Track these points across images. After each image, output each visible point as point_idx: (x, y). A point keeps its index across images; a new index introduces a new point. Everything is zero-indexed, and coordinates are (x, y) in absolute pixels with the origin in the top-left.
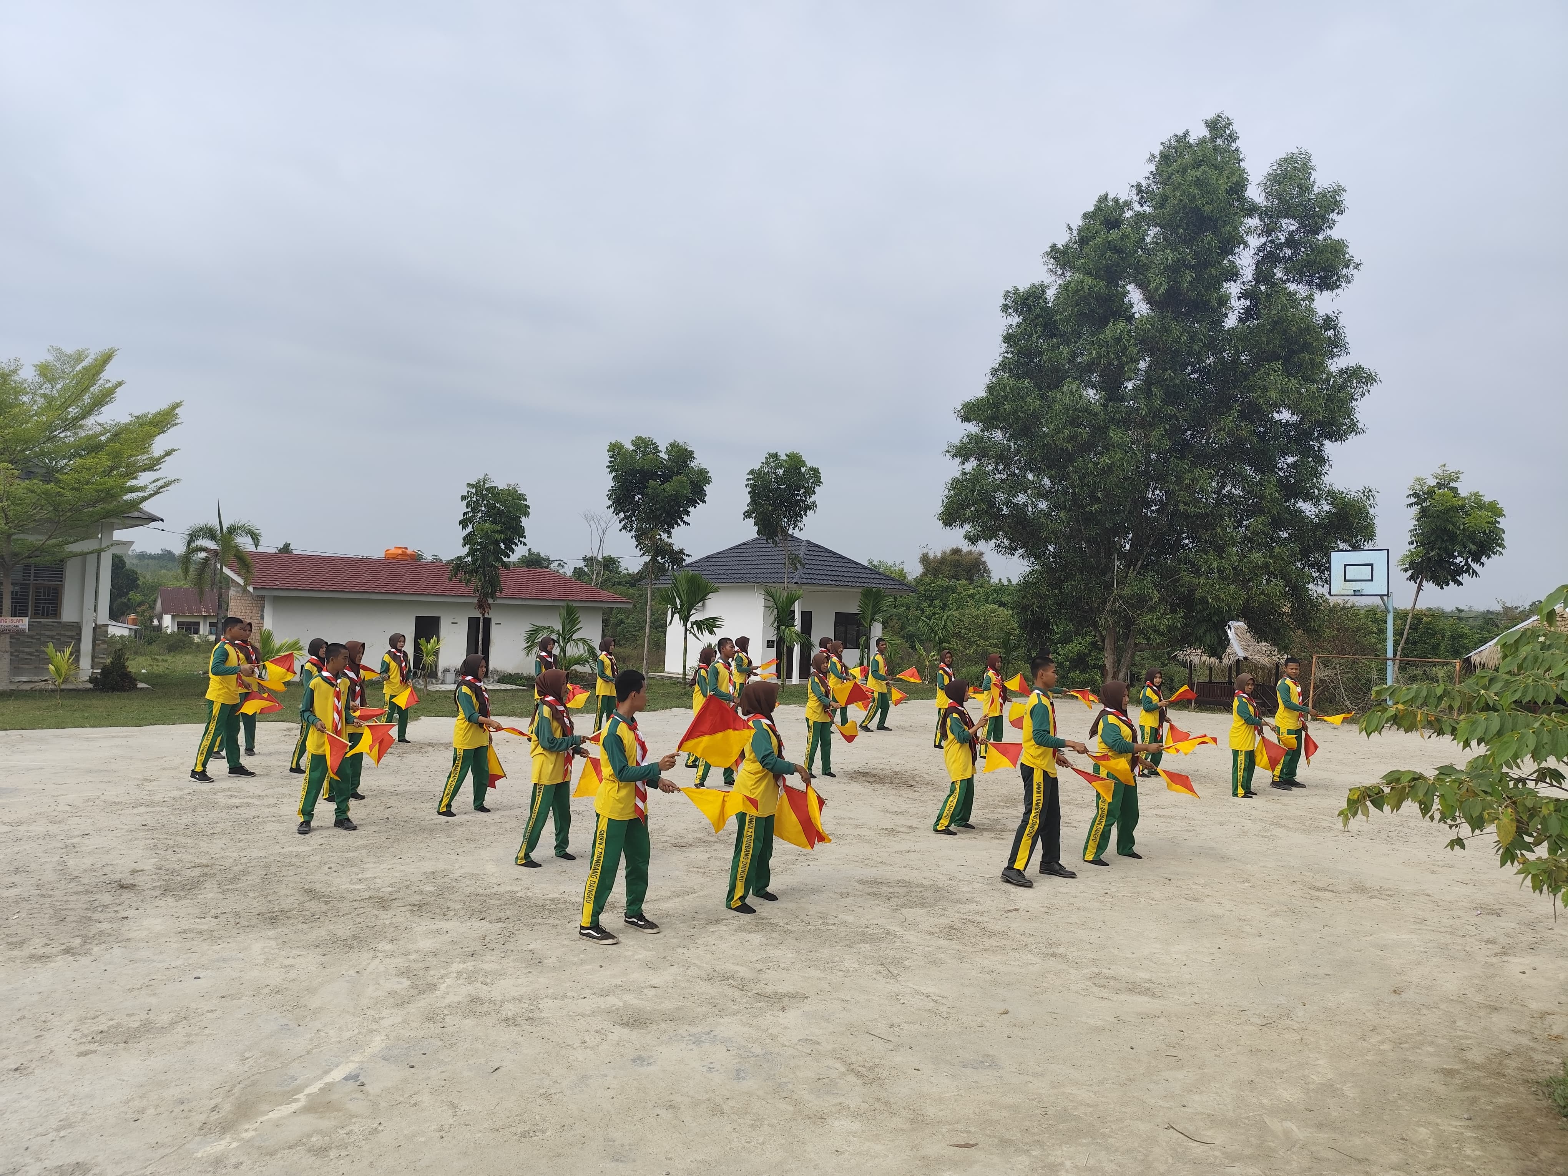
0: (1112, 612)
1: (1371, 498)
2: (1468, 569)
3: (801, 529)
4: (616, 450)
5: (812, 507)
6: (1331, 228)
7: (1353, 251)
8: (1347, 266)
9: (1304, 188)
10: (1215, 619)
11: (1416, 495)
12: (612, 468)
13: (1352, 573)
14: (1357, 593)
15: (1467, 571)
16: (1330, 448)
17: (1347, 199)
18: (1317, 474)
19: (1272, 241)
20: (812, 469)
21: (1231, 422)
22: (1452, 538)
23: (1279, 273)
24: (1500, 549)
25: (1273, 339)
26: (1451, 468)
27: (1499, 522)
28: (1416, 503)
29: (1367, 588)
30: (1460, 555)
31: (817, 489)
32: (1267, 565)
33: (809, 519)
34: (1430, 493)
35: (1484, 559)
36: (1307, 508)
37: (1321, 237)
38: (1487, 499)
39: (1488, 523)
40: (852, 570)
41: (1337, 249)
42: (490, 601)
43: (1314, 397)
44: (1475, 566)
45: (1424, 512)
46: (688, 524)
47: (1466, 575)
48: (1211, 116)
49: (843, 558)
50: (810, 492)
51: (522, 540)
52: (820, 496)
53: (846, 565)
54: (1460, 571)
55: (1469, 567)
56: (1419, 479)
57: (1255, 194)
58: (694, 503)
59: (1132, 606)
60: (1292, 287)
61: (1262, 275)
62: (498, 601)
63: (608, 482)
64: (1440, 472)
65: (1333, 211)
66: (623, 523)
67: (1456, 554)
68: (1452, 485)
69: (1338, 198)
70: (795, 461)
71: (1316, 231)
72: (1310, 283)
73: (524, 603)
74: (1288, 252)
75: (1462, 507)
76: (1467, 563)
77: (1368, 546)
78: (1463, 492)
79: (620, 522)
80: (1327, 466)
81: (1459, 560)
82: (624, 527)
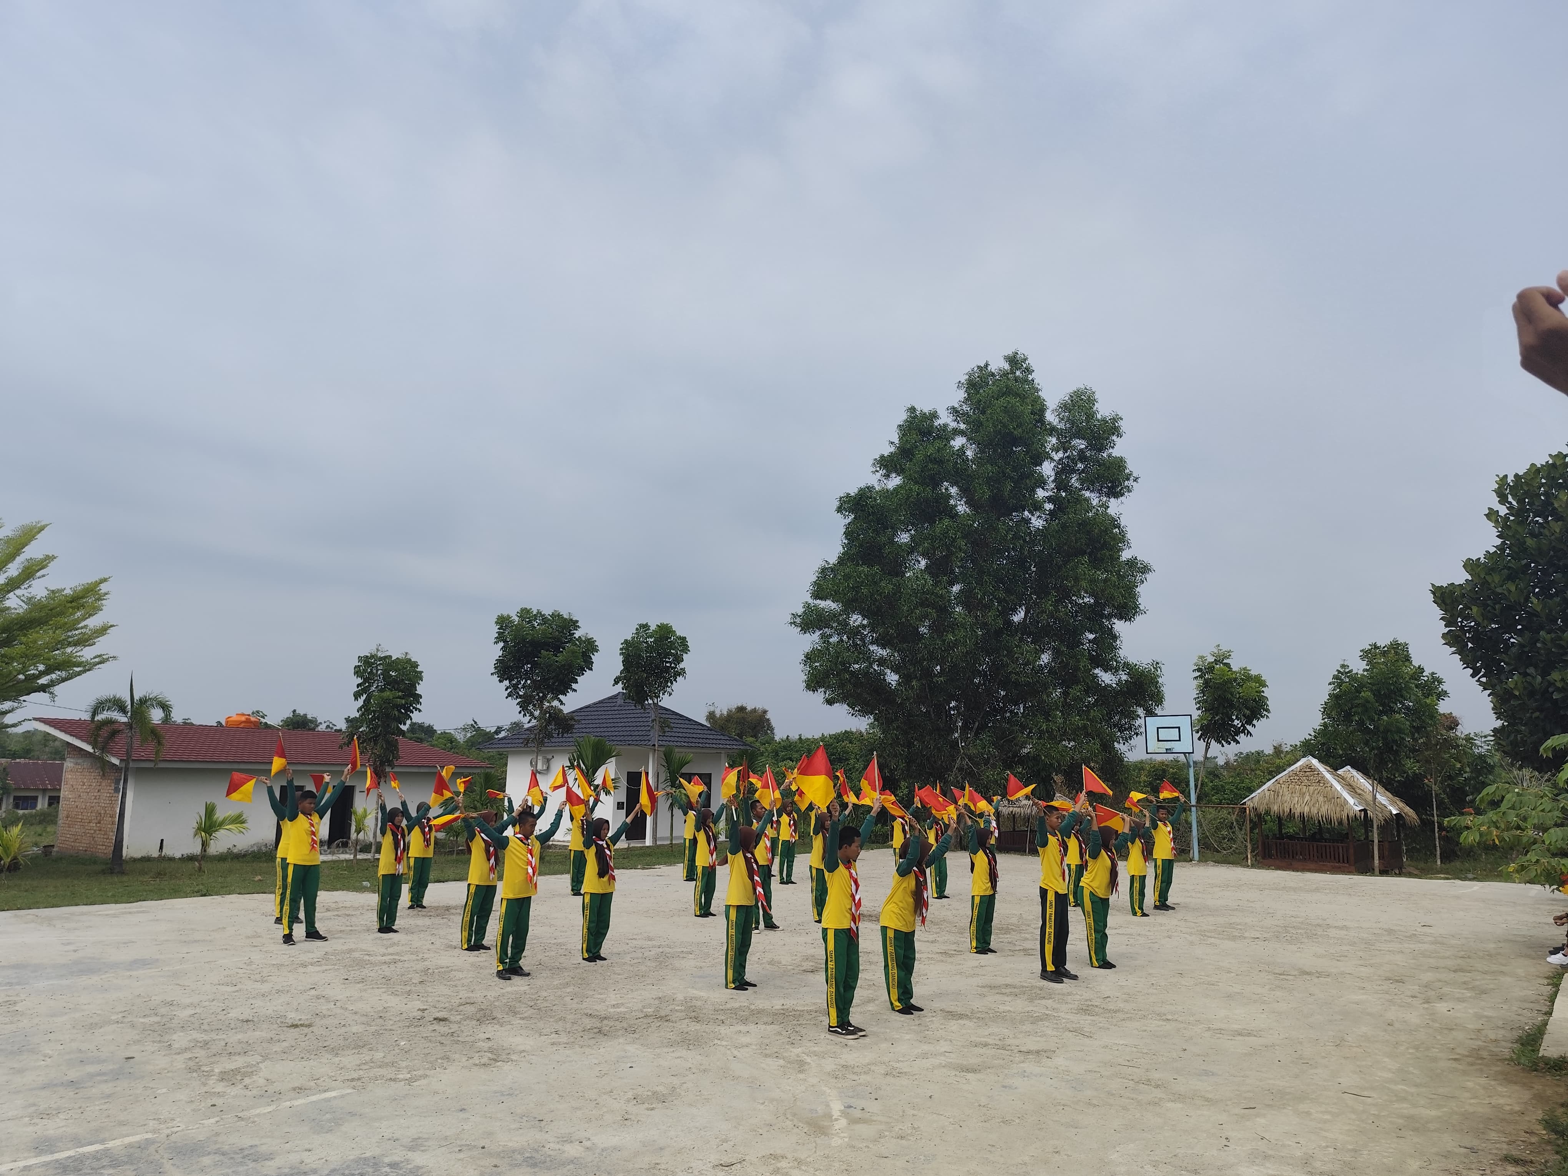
0: (960, 769)
1: (1159, 669)
2: (1244, 731)
3: (670, 694)
4: (503, 622)
5: (682, 672)
6: (1113, 448)
7: (1131, 466)
8: (1128, 479)
9: (1090, 415)
10: (1043, 774)
11: (1199, 670)
12: (500, 638)
13: (1163, 734)
14: (1168, 751)
15: (1243, 732)
16: (1119, 626)
17: (1124, 426)
18: (1114, 648)
19: (1068, 457)
20: (680, 638)
21: (1051, 605)
22: (1232, 706)
23: (1074, 481)
24: (1266, 713)
25: (1080, 539)
26: (1224, 648)
27: (1263, 692)
28: (1201, 676)
29: (1177, 747)
30: (1237, 718)
31: (685, 656)
32: (1085, 727)
33: (679, 685)
34: (1211, 669)
35: (1255, 722)
36: (1106, 678)
37: (1105, 455)
38: (1253, 673)
39: (1257, 692)
40: (699, 732)
41: (1119, 464)
42: (388, 769)
43: (1115, 585)
44: (1249, 727)
45: (1207, 683)
46: (576, 691)
47: (1242, 735)
48: (1010, 352)
49: (690, 720)
50: (679, 659)
51: (418, 706)
52: (688, 662)
53: (693, 727)
54: (1237, 733)
55: (1245, 728)
56: (1202, 657)
57: (1052, 418)
58: (581, 671)
59: (976, 764)
60: (1087, 494)
61: (1061, 483)
62: (396, 770)
63: (496, 651)
64: (1216, 651)
65: (1113, 434)
66: (509, 690)
67: (1234, 717)
68: (1225, 661)
69: (1117, 425)
70: (665, 631)
71: (1101, 449)
72: (1100, 492)
73: (422, 770)
74: (1081, 466)
75: (1235, 680)
76: (1243, 725)
77: (1158, 711)
78: (1235, 668)
79: (506, 690)
80: (1118, 642)
81: (1236, 722)
82: (509, 695)
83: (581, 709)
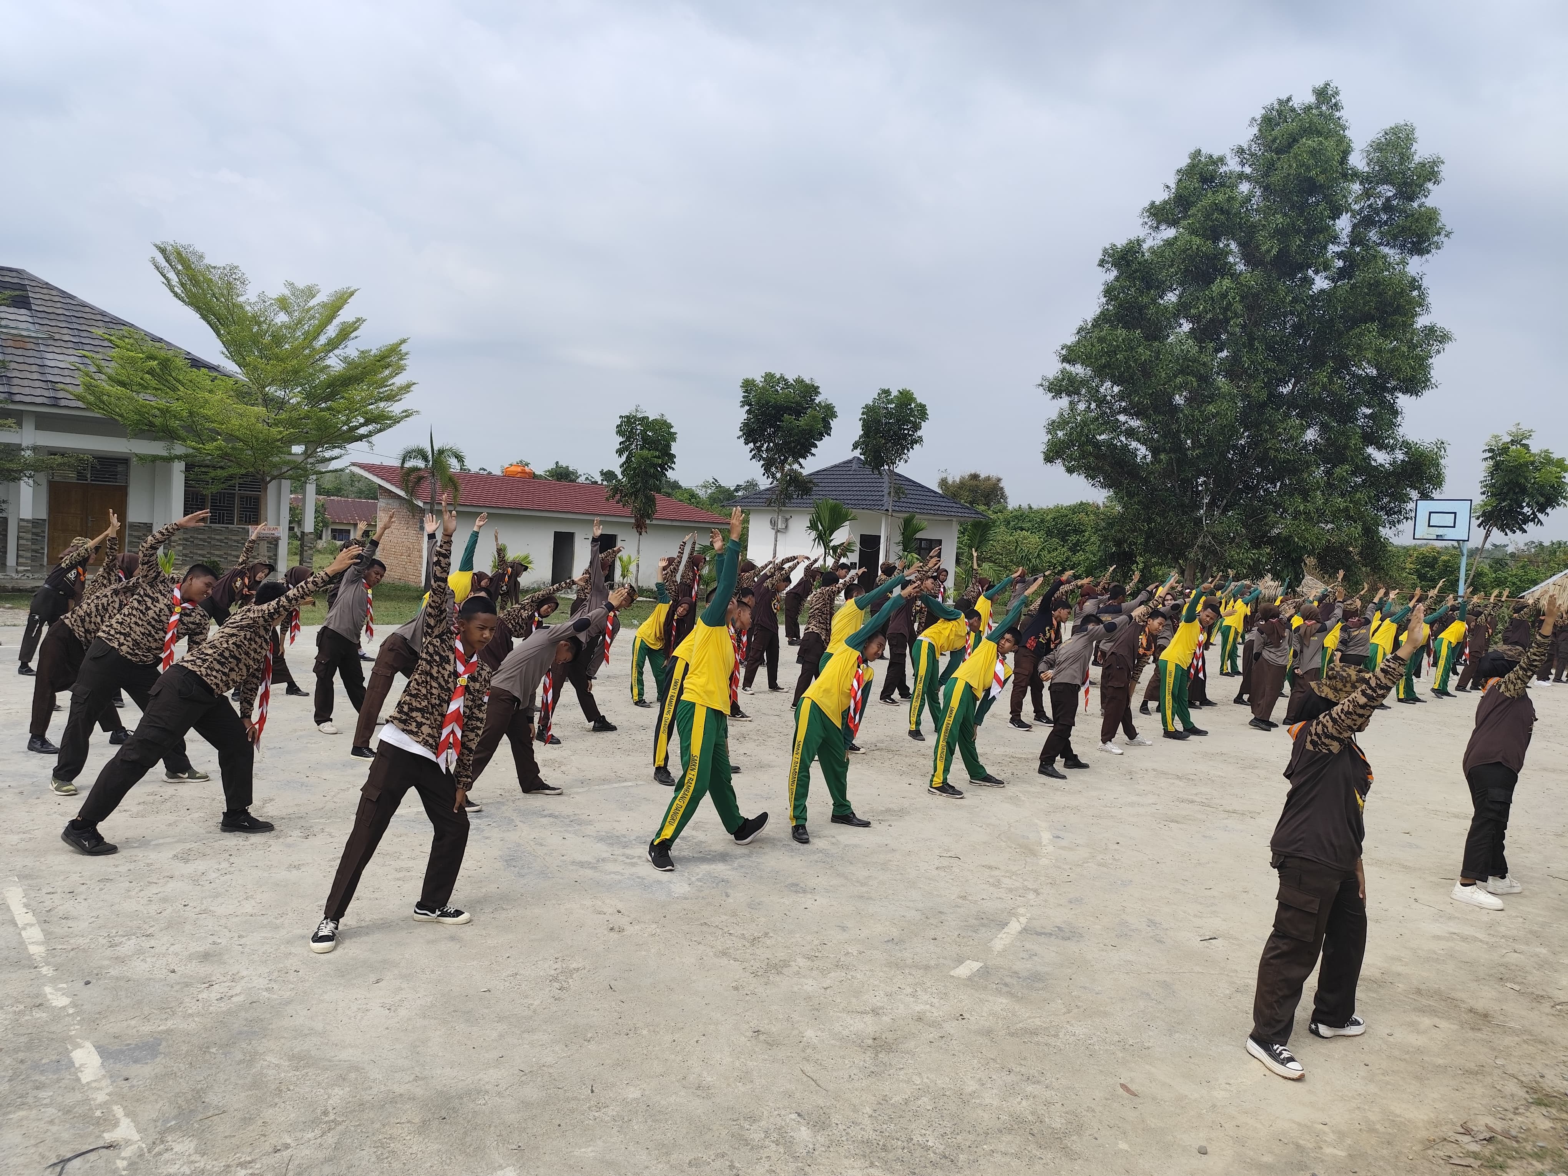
0: (1202, 547)
1: (1443, 450)
2: (1534, 519)
3: (906, 461)
4: (748, 385)
5: (919, 440)
6: (1426, 196)
7: (1445, 219)
8: (1439, 234)
9: (1405, 157)
10: (1294, 556)
11: (1491, 450)
12: (746, 402)
13: (1436, 520)
14: (1439, 538)
15: (1533, 520)
16: (1403, 401)
17: (1444, 171)
18: (1392, 425)
19: (1370, 206)
20: (920, 405)
21: (1326, 377)
22: (1524, 491)
23: (1373, 235)
24: (1564, 501)
25: (1369, 302)
26: (1525, 427)
27: (1564, 477)
28: (1491, 458)
29: (1450, 534)
30: (1528, 505)
31: (923, 424)
32: (1347, 509)
33: (915, 453)
34: (1505, 450)
35: (1549, 510)
36: (1380, 457)
37: (1415, 205)
38: (1556, 456)
39: (1556, 477)
40: (932, 498)
41: (1431, 216)
42: (648, 522)
43: (1404, 355)
44: (1539, 515)
45: (1497, 466)
46: (814, 454)
47: (1531, 524)
48: (1319, 84)
49: (923, 487)
50: (917, 427)
51: (673, 465)
52: (925, 430)
54: (1526, 520)
55: (1535, 516)
56: (1496, 437)
57: (1357, 161)
58: (820, 437)
59: (1221, 543)
60: (1386, 250)
61: (1356, 239)
62: (654, 522)
63: (741, 415)
64: (1514, 430)
65: (1430, 180)
66: (753, 452)
67: (1524, 504)
68: (1524, 442)
69: (1436, 169)
70: (906, 398)
71: (1411, 199)
72: (1402, 247)
74: (1384, 217)
75: (1532, 463)
76: (1533, 513)
77: (1436, 494)
78: (1534, 450)
79: (751, 452)
80: (1399, 419)
81: (1526, 510)
82: (754, 457)
83: (818, 472)
